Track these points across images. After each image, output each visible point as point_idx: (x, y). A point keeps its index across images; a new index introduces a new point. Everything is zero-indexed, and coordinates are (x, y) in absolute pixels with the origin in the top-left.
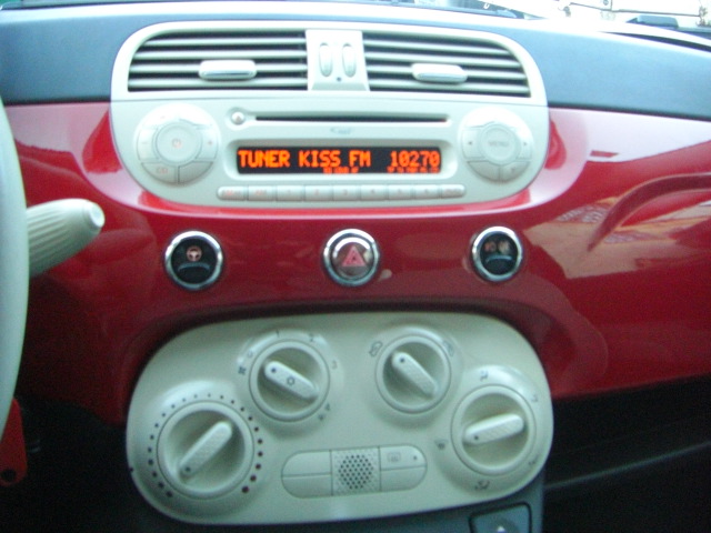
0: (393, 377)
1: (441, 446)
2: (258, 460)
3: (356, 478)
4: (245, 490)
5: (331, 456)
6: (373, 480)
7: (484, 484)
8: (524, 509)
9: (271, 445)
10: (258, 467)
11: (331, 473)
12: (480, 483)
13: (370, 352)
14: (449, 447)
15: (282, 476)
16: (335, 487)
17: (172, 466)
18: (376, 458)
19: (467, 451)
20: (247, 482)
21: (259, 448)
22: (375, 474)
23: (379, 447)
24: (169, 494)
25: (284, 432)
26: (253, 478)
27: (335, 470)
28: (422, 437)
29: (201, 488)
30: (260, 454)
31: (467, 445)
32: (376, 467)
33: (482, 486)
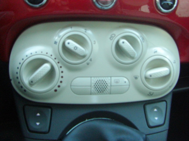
0: (119, 49)
1: (136, 78)
2: (61, 79)
3: (101, 89)
4: (56, 91)
5: (91, 79)
6: (107, 89)
7: (151, 94)
8: (164, 103)
9: (67, 73)
10: (61, 82)
11: (91, 86)
12: (150, 93)
13: (110, 38)
14: (139, 79)
15: (71, 86)
16: (92, 91)
17: (26, 80)
18: (109, 81)
19: (146, 81)
20: (56, 88)
21: (62, 74)
22: (109, 88)
23: (111, 77)
24: (25, 91)
25: (72, 68)
26: (59, 86)
27: (93, 85)
28: (129, 74)
29: (38, 89)
30: (62, 77)
31: (146, 78)
32: (109, 85)
33: (150, 94)
